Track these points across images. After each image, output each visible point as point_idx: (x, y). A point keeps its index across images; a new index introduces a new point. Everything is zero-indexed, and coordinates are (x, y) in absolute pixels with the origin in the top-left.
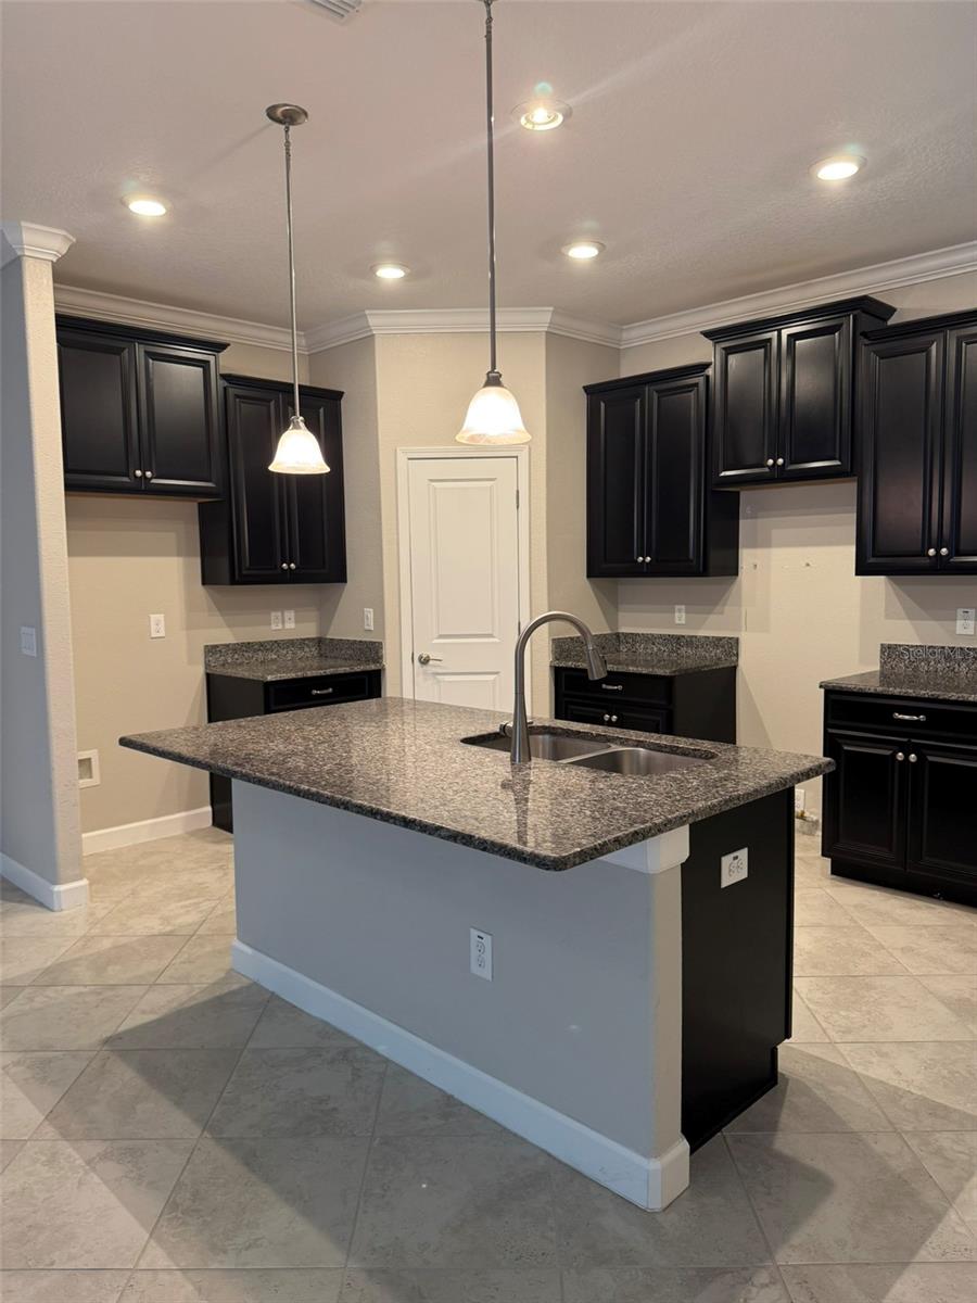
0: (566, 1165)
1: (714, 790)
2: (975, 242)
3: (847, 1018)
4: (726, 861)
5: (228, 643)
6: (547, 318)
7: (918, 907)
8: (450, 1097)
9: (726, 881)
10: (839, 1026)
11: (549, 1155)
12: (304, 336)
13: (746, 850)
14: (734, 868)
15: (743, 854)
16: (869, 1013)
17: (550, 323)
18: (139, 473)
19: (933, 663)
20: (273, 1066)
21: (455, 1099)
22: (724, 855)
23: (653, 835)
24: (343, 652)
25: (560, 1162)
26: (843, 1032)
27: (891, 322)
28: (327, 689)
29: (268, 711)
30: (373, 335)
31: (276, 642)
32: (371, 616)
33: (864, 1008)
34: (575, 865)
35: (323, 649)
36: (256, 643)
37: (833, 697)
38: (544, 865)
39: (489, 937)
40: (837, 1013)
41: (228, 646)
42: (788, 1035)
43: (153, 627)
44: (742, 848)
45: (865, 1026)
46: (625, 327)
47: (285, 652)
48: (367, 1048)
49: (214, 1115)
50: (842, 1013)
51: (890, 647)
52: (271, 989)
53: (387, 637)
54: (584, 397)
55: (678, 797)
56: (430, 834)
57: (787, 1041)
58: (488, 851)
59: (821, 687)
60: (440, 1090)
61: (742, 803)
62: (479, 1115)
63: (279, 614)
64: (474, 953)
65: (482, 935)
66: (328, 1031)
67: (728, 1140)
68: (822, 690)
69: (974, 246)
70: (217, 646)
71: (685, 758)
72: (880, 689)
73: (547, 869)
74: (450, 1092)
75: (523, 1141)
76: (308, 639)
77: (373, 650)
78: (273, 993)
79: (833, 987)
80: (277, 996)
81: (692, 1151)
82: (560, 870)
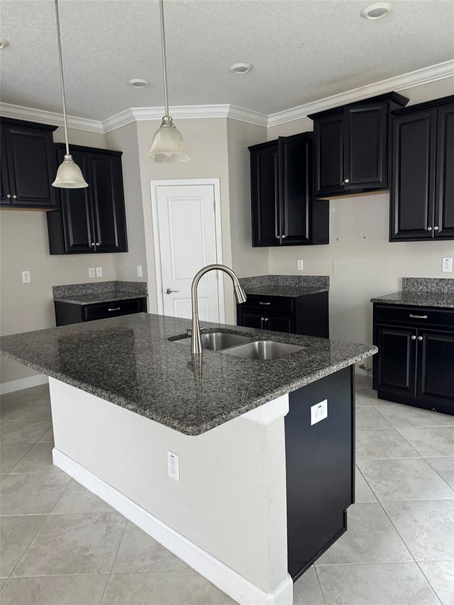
0: (221, 591)
1: (304, 370)
2: (453, 60)
3: (386, 485)
4: (314, 409)
5: (65, 285)
6: (227, 110)
7: (424, 417)
8: (159, 545)
9: (314, 420)
10: (382, 491)
11: (212, 584)
12: (102, 123)
13: (326, 401)
14: (319, 412)
15: (324, 404)
16: (398, 482)
17: (229, 113)
18: (9, 196)
19: (430, 287)
20: (62, 526)
21: (162, 546)
22: (313, 405)
23: (263, 404)
24: (128, 288)
25: (218, 589)
26: (384, 495)
27: (408, 105)
28: (117, 308)
29: (84, 320)
30: (136, 121)
31: (92, 284)
32: (141, 269)
33: (395, 479)
34: (207, 430)
35: (118, 286)
36: (81, 285)
37: (377, 306)
38: (186, 432)
39: (177, 457)
40: (381, 483)
41: (65, 286)
42: (352, 501)
43: (24, 278)
44: (325, 400)
45: (396, 491)
46: (269, 116)
47: (97, 289)
48: (117, 513)
49: (21, 561)
50: (384, 482)
51: (407, 279)
52: (72, 476)
53: (149, 280)
54: (248, 153)
55: (282, 375)
56: (123, 407)
57: (352, 505)
58: (155, 420)
59: (371, 301)
60: (155, 540)
61: (321, 377)
62: (174, 556)
63: (93, 269)
64: (170, 465)
65: (173, 455)
66: (99, 502)
67: (318, 570)
68: (372, 303)
69: (452, 62)
70: (59, 287)
71: (294, 346)
72: (402, 303)
73: (188, 435)
74: (160, 541)
75: (198, 574)
76: (109, 282)
77: (142, 287)
78: (72, 478)
79: (379, 466)
80: (74, 480)
81: (294, 581)
82: (196, 435)
